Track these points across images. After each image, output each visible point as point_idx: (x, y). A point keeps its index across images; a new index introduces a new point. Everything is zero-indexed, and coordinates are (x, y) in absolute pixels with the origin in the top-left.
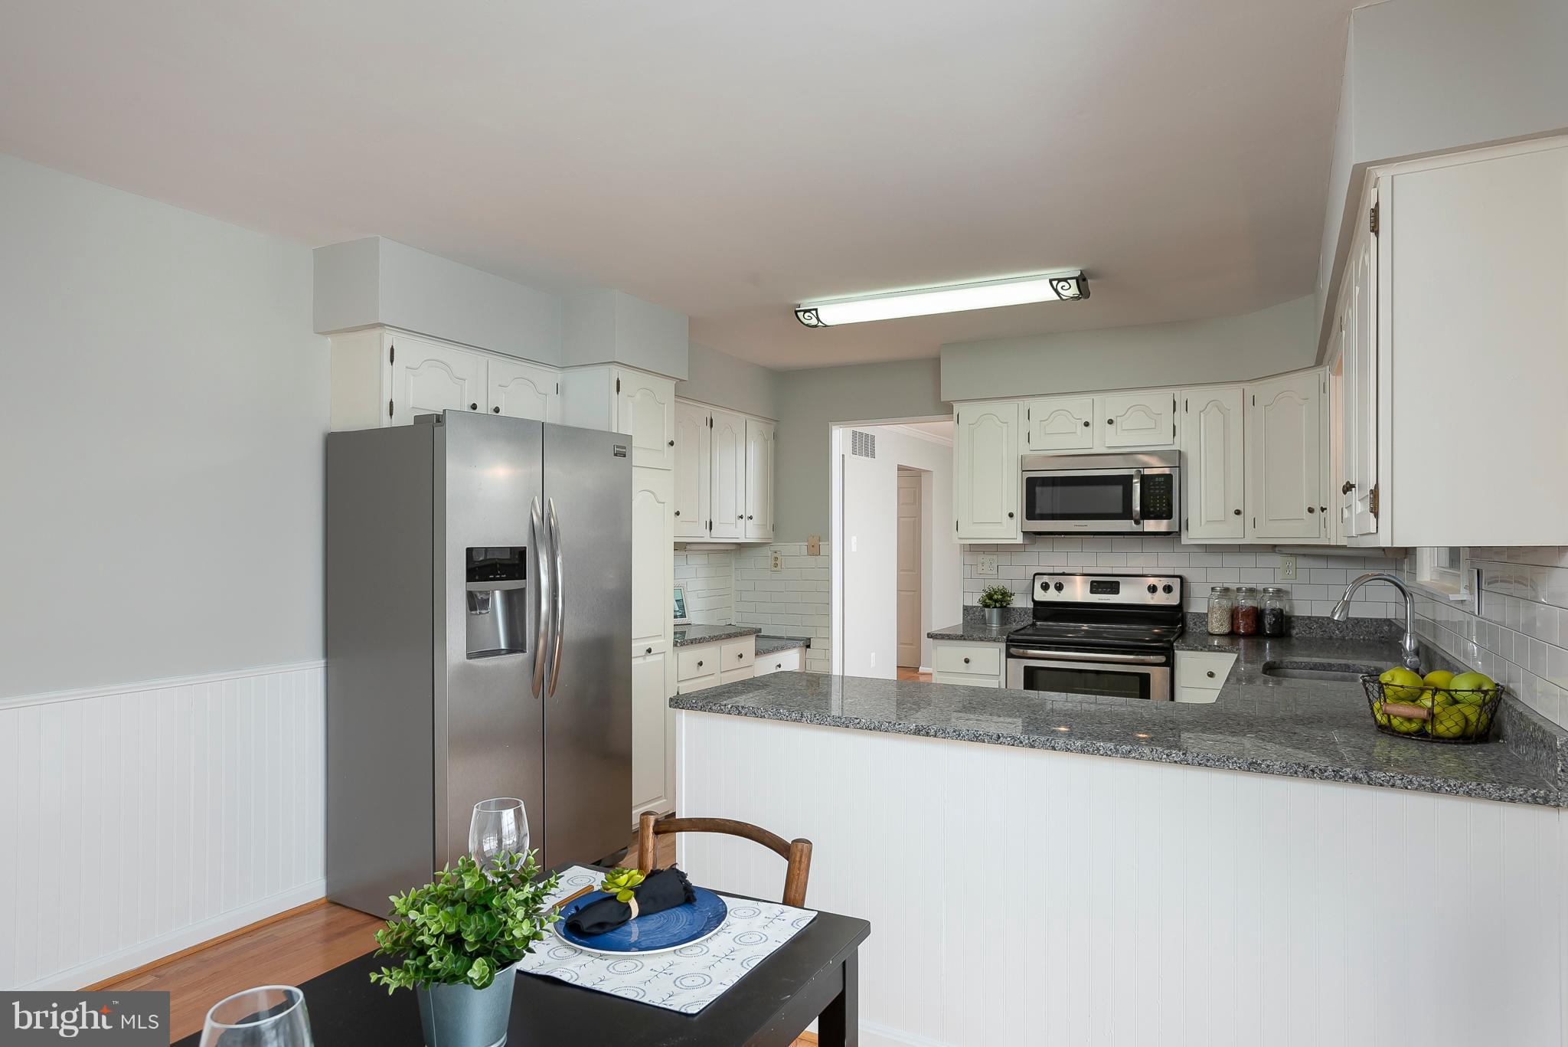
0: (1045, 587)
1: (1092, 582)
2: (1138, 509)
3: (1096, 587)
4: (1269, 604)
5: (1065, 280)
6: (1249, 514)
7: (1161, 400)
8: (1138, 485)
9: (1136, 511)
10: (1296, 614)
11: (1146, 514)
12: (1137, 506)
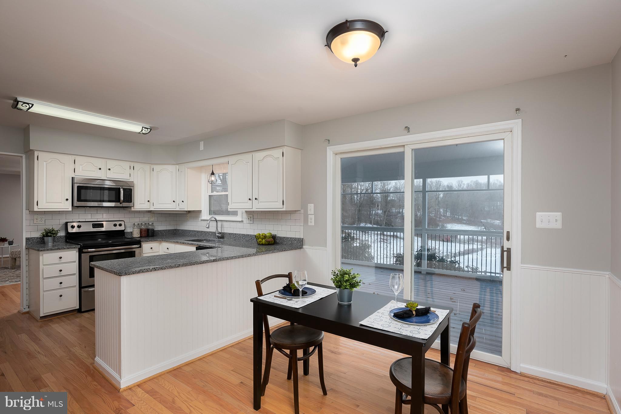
0: (73, 227)
1: (93, 224)
2: (122, 199)
3: (94, 226)
4: (150, 227)
5: (147, 129)
6: (151, 202)
7: (126, 165)
8: (122, 191)
9: (122, 200)
10: (155, 230)
11: (124, 201)
12: (122, 198)
